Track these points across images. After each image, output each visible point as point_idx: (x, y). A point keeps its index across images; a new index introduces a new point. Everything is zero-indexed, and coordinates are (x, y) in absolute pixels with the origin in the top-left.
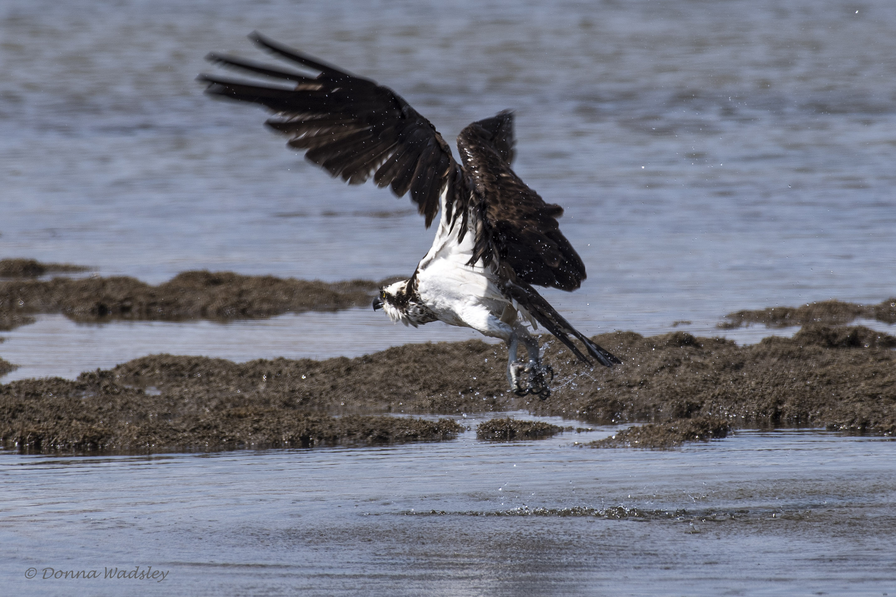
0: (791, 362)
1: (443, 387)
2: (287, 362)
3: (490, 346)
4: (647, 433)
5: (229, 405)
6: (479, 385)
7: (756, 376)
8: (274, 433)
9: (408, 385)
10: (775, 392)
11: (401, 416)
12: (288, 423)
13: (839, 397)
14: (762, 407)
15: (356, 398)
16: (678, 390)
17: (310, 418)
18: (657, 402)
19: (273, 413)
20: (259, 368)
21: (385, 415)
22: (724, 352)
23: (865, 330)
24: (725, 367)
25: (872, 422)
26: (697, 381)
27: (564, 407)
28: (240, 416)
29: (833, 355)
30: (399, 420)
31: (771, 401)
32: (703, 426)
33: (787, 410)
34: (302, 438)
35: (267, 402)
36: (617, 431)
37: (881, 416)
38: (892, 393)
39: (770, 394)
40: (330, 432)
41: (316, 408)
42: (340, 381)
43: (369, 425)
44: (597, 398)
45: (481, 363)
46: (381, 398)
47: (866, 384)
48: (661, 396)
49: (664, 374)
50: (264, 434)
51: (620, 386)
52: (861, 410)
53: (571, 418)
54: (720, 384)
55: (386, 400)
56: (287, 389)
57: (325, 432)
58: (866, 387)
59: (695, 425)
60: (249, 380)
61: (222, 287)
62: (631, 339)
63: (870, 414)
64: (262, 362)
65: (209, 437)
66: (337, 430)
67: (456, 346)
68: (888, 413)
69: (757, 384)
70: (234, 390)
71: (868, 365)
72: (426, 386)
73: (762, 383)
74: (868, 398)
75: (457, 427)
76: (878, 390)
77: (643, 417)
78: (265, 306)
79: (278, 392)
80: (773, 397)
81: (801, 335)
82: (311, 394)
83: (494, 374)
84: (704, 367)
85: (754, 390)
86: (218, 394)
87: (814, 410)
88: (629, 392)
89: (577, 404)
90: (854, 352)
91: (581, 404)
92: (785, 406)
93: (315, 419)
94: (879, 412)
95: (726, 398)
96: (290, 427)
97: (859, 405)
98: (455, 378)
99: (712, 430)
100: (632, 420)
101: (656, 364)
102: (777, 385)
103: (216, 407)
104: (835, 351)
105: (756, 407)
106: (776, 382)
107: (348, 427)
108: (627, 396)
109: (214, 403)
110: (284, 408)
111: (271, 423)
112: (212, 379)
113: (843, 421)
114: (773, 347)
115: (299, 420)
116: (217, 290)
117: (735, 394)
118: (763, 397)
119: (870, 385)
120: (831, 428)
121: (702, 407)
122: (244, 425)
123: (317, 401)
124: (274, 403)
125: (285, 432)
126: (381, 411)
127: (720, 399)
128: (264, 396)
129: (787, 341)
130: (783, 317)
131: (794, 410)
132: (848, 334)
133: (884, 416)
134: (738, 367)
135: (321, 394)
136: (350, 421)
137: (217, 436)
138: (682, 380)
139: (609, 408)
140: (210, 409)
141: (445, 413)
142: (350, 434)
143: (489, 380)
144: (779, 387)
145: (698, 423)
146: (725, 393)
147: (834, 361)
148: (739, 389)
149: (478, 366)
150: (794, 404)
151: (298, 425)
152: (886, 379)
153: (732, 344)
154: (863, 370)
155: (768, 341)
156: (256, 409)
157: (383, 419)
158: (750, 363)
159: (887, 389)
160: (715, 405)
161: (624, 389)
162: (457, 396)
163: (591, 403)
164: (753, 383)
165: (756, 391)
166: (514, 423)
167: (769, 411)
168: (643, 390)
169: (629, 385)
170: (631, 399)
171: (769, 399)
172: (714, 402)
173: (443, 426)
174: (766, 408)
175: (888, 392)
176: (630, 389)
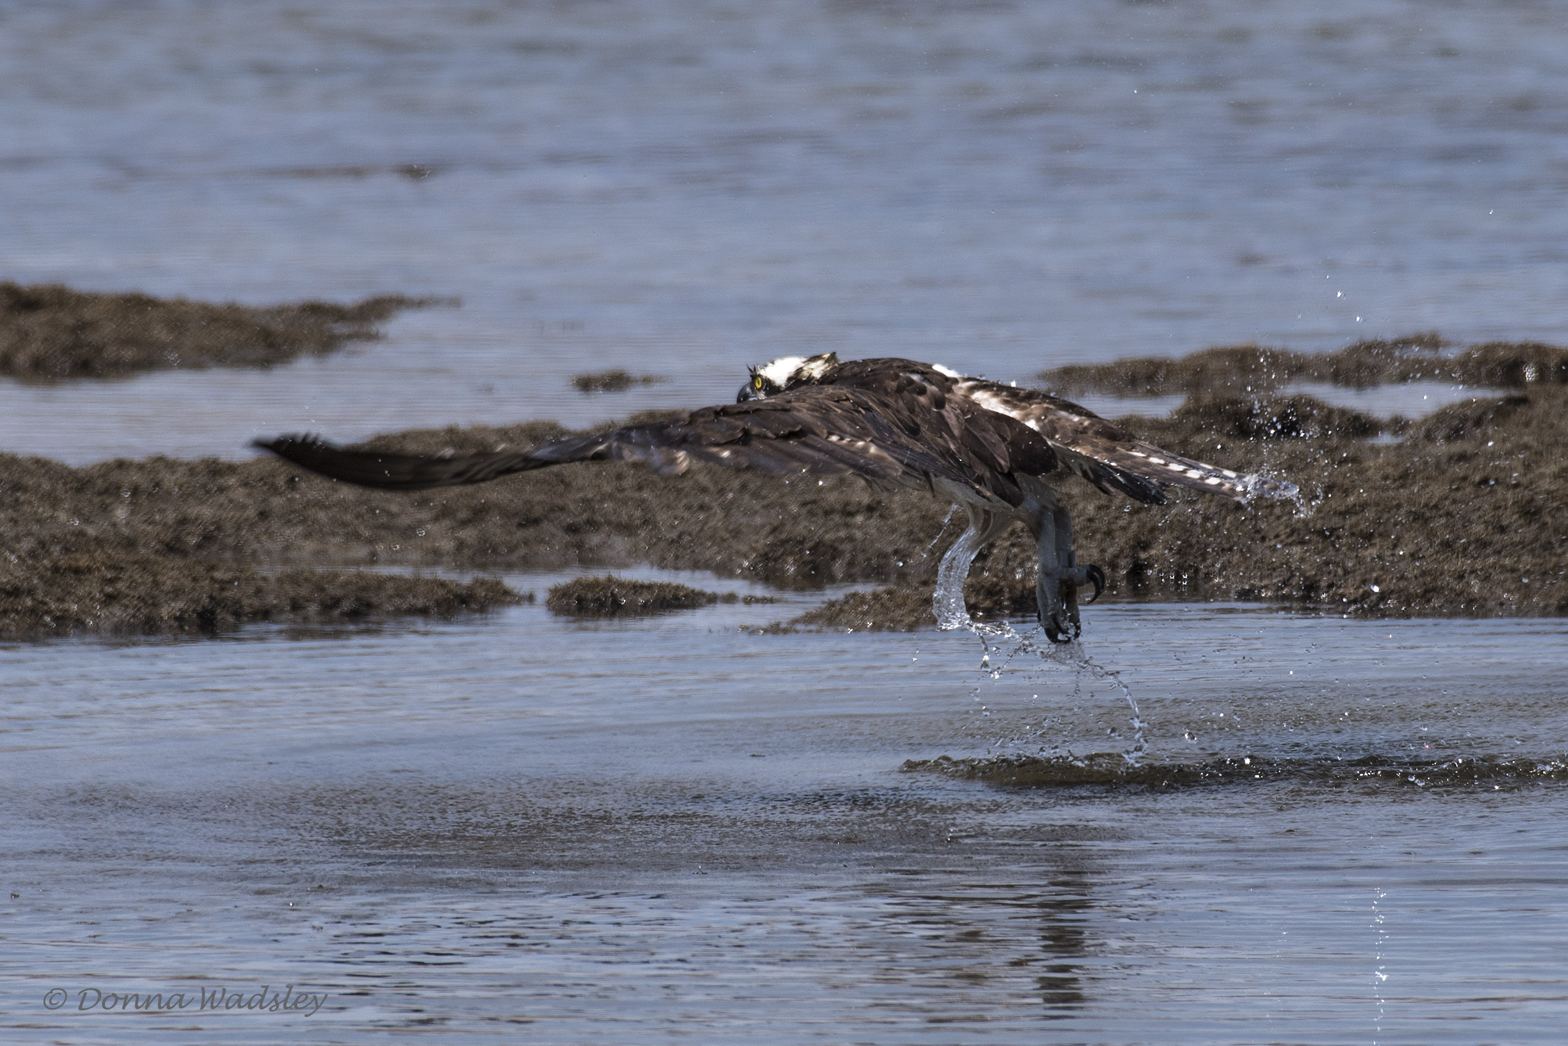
1: (479, 513)
2: (171, 465)
4: (882, 605)
5: (56, 550)
6: (552, 510)
8: (146, 603)
9: (411, 510)
10: (1134, 526)
11: (395, 571)
12: (173, 586)
13: (1258, 536)
15: (308, 536)
17: (218, 575)
18: (902, 544)
19: (144, 565)
20: (115, 476)
21: (364, 569)
23: (1312, 403)
25: (1323, 584)
27: (719, 553)
28: (77, 571)
30: (391, 579)
31: (1126, 543)
32: (992, 591)
33: (1156, 560)
34: (200, 615)
35: (130, 544)
36: (823, 602)
37: (1340, 571)
38: (1362, 526)
39: (1124, 529)
40: (256, 603)
41: (228, 555)
42: (277, 502)
43: (333, 590)
44: (784, 536)
46: (357, 536)
48: (911, 532)
50: (127, 607)
51: (827, 513)
52: (1302, 560)
53: (731, 575)
55: (370, 541)
56: (171, 516)
57: (246, 601)
59: (976, 589)
60: (96, 500)
61: (42, 317)
63: (1319, 568)
64: (121, 465)
65: (17, 612)
66: (271, 600)
67: (505, 434)
68: (1354, 566)
69: (1099, 508)
70: (66, 520)
74: (1315, 538)
75: (507, 593)
76: (1336, 521)
77: (877, 572)
78: (128, 354)
79: (152, 523)
80: (1130, 533)
81: (1185, 413)
82: (219, 528)
83: (581, 489)
85: (1090, 520)
86: (35, 528)
87: (1209, 561)
88: (847, 525)
89: (743, 548)
90: (1289, 446)
91: (754, 549)
92: (1153, 552)
93: (228, 576)
94: (1337, 564)
96: (177, 593)
97: (1297, 550)
98: (505, 496)
99: (1009, 599)
100: (851, 578)
103: (32, 554)
104: (1249, 443)
107: (292, 594)
108: (842, 534)
109: (26, 545)
110: (164, 555)
111: (141, 584)
112: (22, 497)
113: (1265, 582)
115: (195, 580)
116: (34, 322)
118: (1109, 533)
120: (1245, 595)
121: (990, 553)
122: (87, 588)
123: (230, 541)
124: (146, 545)
125: (166, 602)
126: (357, 563)
128: (126, 531)
129: (1156, 426)
130: (1150, 378)
133: (1346, 572)
135: (239, 528)
136: (294, 579)
137: (33, 611)
139: (807, 557)
140: (19, 557)
141: (483, 567)
142: (296, 606)
143: (571, 500)
145: (983, 587)
150: (1170, 550)
151: (194, 589)
152: (1351, 499)
156: (109, 557)
157: (360, 576)
159: (1350, 521)
160: (1015, 550)
161: (837, 518)
162: (510, 533)
163: (773, 545)
164: (1091, 509)
165: (1097, 524)
166: (621, 585)
167: (1123, 562)
168: (874, 521)
169: (848, 512)
170: (851, 539)
171: (1121, 540)
172: (1013, 545)
173: (481, 593)
174: (1116, 557)
175: (1357, 524)
176: (848, 519)
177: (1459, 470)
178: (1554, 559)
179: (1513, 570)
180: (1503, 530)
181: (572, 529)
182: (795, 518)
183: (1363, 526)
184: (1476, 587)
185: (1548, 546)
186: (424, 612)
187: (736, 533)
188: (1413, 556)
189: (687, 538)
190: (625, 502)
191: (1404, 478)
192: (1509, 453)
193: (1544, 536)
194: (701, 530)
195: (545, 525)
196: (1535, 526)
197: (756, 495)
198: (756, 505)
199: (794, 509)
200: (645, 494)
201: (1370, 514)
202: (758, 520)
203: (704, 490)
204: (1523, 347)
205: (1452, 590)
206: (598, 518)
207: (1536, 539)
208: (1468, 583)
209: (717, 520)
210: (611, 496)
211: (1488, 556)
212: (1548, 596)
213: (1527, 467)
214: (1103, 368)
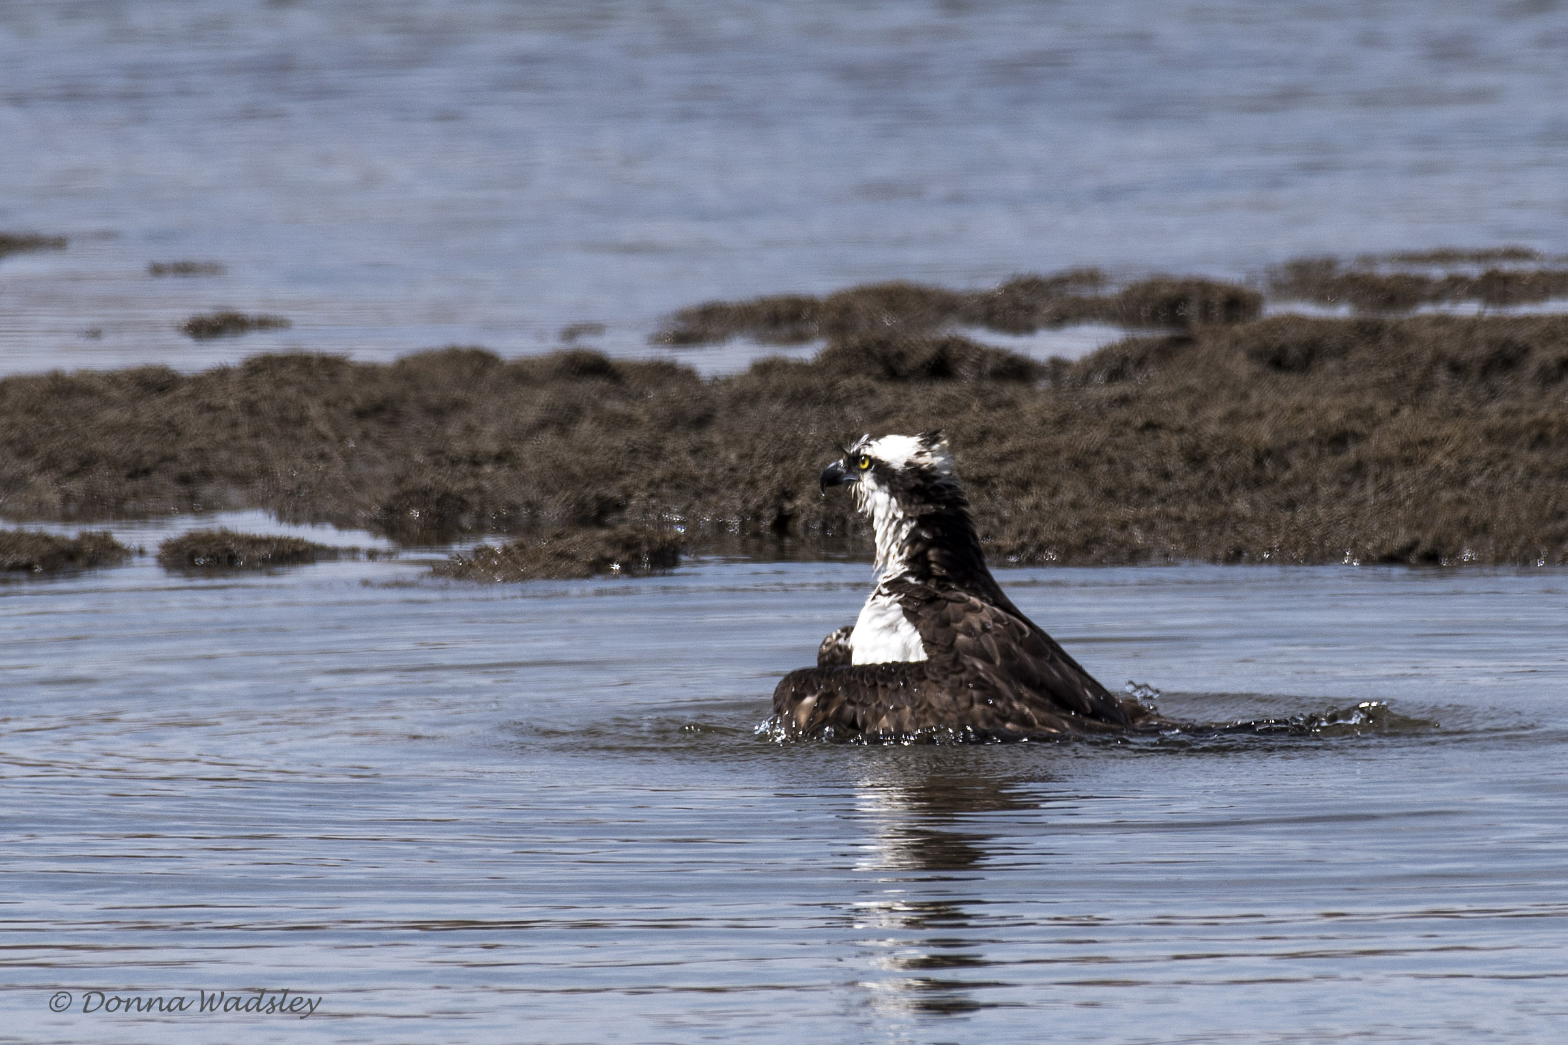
0: (811, 412)
1: (86, 464)
3: (182, 379)
4: (513, 560)
6: (163, 460)
7: (738, 442)
9: (14, 461)
10: (779, 475)
14: (751, 506)
16: (577, 470)
18: (534, 494)
22: (674, 391)
23: (963, 345)
24: (676, 421)
26: (619, 453)
27: (340, 504)
29: (898, 397)
31: (771, 493)
32: (629, 545)
33: (802, 511)
36: (451, 557)
37: (996, 521)
39: (768, 478)
44: (409, 487)
45: (166, 416)
47: (967, 457)
48: (543, 484)
49: (547, 439)
51: (454, 462)
54: (665, 459)
58: (967, 464)
59: (611, 542)
62: (476, 363)
67: (113, 379)
68: (1010, 516)
69: (741, 457)
71: (968, 417)
72: (50, 463)
73: (751, 456)
76: (991, 468)
77: (505, 525)
80: (774, 483)
81: (830, 357)
83: (193, 438)
84: (630, 421)
85: (732, 469)
88: (476, 476)
89: (365, 499)
90: (941, 389)
91: (377, 501)
92: (799, 502)
95: (678, 487)
98: (111, 445)
99: (648, 553)
100: (480, 529)
101: (530, 415)
102: (783, 459)
104: (900, 388)
105: (738, 504)
106: (781, 454)
108: (470, 485)
114: (774, 380)
117: (695, 479)
118: (752, 484)
119: (974, 458)
121: (627, 505)
127: (664, 490)
129: (802, 368)
130: (794, 318)
131: (817, 512)
132: (928, 353)
133: (1003, 522)
134: (703, 421)
138: (587, 451)
139: (433, 508)
141: (91, 520)
143: (183, 450)
144: (787, 464)
145: (620, 540)
146: (674, 476)
147: (899, 409)
148: (703, 467)
149: (160, 422)
150: (817, 499)
152: (1007, 446)
153: (688, 375)
154: (958, 428)
155: (763, 369)
158: (727, 416)
159: (1009, 467)
160: (654, 501)
161: (464, 468)
162: (119, 484)
163: (397, 498)
164: (733, 456)
165: (739, 474)
166: (238, 539)
167: (766, 513)
168: (504, 472)
169: (475, 461)
170: (479, 490)
171: (765, 490)
172: (652, 496)
173: (89, 548)
174: (760, 507)
175: (1012, 473)
176: (477, 470)
177: (1122, 413)
178: (1221, 508)
179: (1179, 519)
180: (1167, 476)
181: (184, 480)
182: (420, 468)
183: (1019, 474)
184: (1139, 537)
185: (1215, 494)
186: (28, 568)
187: (358, 484)
188: (1074, 505)
189: (304, 492)
190: (240, 451)
191: (1062, 422)
192: (1173, 397)
193: (1210, 484)
194: (322, 480)
195: (156, 476)
196: (1201, 474)
197: (379, 444)
198: (379, 454)
199: (419, 458)
200: (263, 443)
201: (1029, 460)
202: (381, 470)
203: (324, 438)
204: (1187, 284)
205: (1114, 541)
206: (212, 467)
207: (1203, 486)
208: (1131, 535)
209: (338, 471)
210: (225, 445)
211: (1152, 505)
212: (1217, 546)
213: (1193, 411)
214: (745, 309)
